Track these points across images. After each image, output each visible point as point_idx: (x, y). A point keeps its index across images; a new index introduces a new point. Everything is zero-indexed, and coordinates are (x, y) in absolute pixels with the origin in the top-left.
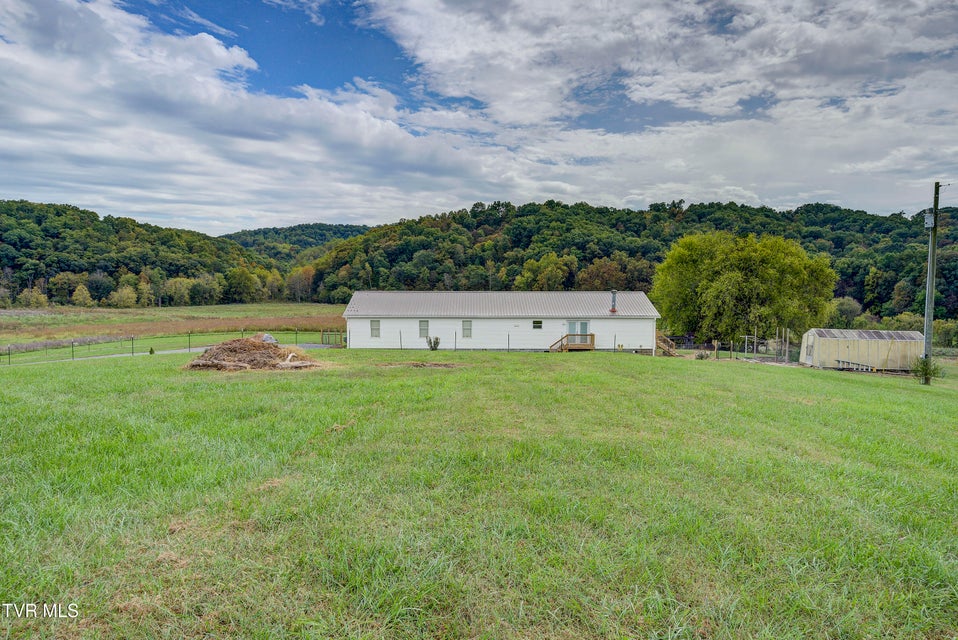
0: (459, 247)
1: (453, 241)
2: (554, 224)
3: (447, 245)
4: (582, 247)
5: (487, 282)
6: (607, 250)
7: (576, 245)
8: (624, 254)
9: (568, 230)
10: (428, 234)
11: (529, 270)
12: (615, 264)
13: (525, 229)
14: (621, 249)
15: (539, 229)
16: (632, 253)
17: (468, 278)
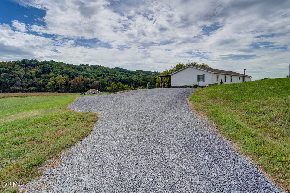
0: (21, 73)
1: (18, 71)
2: (57, 67)
3: (16, 72)
4: (69, 74)
5: (35, 84)
6: (77, 75)
7: (66, 73)
8: (82, 76)
9: (62, 69)
10: (6, 68)
11: (53, 80)
12: (80, 79)
13: (47, 68)
14: (81, 75)
15: (52, 69)
16: (84, 76)
17: (26, 83)
